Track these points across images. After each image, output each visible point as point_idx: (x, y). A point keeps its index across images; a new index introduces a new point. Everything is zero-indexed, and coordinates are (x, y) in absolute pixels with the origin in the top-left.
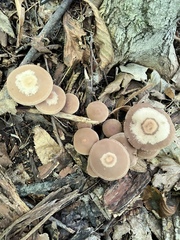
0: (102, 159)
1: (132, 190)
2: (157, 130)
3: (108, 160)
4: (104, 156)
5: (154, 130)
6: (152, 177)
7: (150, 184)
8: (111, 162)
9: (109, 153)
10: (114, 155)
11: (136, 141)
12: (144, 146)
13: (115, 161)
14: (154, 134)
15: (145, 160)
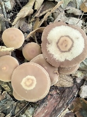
0: (22, 84)
1: (61, 105)
2: (72, 46)
3: (28, 83)
4: (24, 80)
5: (69, 47)
6: (79, 89)
7: (78, 96)
8: (31, 85)
9: (29, 77)
10: (33, 77)
11: (54, 60)
12: (62, 63)
13: (35, 83)
14: (69, 50)
15: (71, 75)
